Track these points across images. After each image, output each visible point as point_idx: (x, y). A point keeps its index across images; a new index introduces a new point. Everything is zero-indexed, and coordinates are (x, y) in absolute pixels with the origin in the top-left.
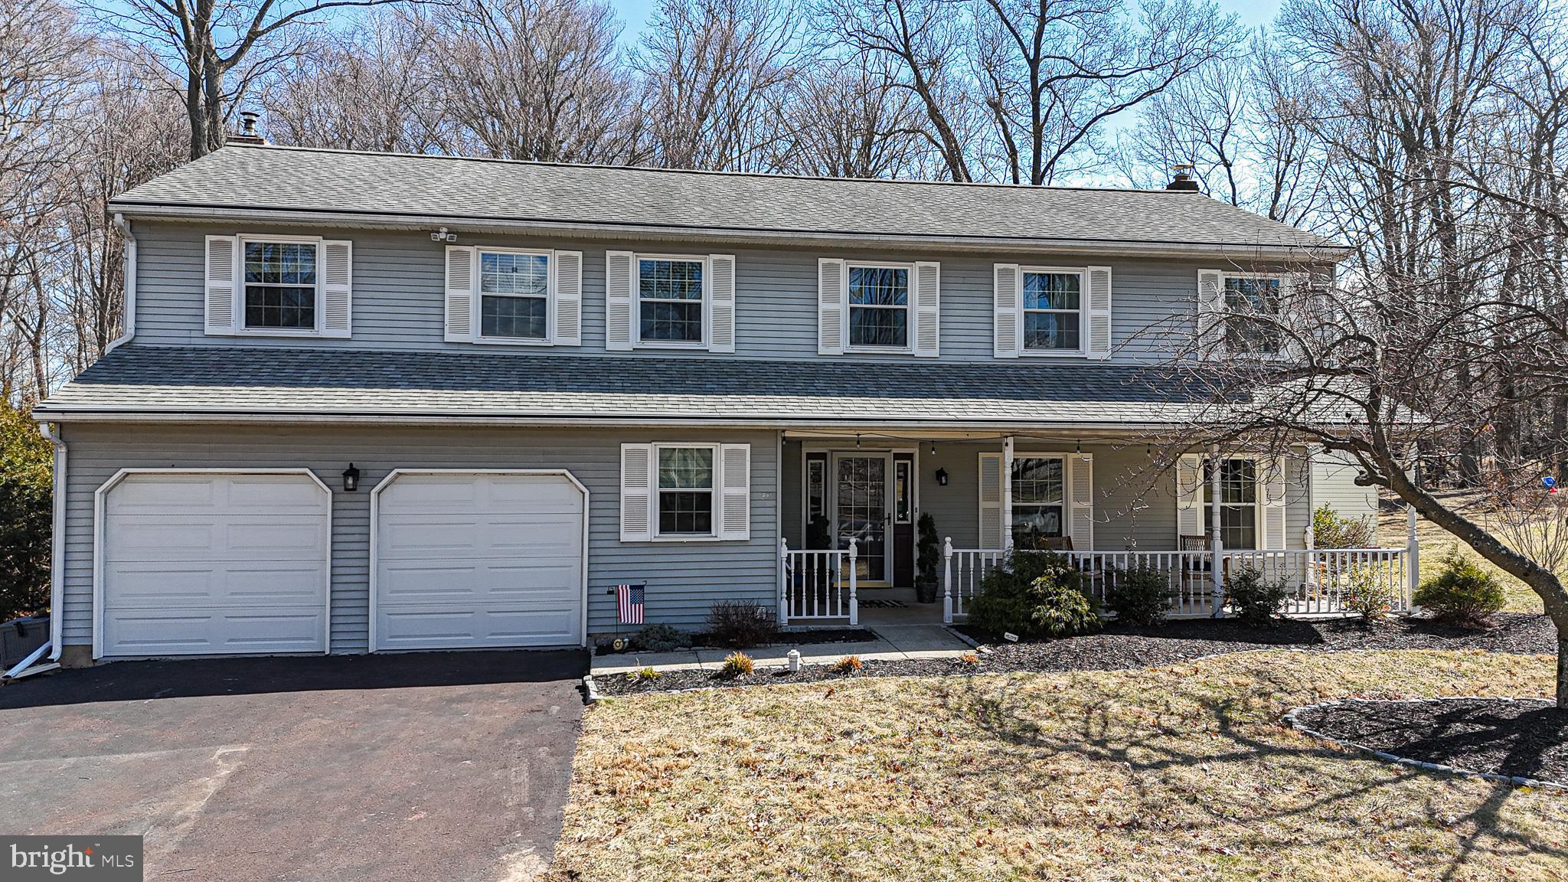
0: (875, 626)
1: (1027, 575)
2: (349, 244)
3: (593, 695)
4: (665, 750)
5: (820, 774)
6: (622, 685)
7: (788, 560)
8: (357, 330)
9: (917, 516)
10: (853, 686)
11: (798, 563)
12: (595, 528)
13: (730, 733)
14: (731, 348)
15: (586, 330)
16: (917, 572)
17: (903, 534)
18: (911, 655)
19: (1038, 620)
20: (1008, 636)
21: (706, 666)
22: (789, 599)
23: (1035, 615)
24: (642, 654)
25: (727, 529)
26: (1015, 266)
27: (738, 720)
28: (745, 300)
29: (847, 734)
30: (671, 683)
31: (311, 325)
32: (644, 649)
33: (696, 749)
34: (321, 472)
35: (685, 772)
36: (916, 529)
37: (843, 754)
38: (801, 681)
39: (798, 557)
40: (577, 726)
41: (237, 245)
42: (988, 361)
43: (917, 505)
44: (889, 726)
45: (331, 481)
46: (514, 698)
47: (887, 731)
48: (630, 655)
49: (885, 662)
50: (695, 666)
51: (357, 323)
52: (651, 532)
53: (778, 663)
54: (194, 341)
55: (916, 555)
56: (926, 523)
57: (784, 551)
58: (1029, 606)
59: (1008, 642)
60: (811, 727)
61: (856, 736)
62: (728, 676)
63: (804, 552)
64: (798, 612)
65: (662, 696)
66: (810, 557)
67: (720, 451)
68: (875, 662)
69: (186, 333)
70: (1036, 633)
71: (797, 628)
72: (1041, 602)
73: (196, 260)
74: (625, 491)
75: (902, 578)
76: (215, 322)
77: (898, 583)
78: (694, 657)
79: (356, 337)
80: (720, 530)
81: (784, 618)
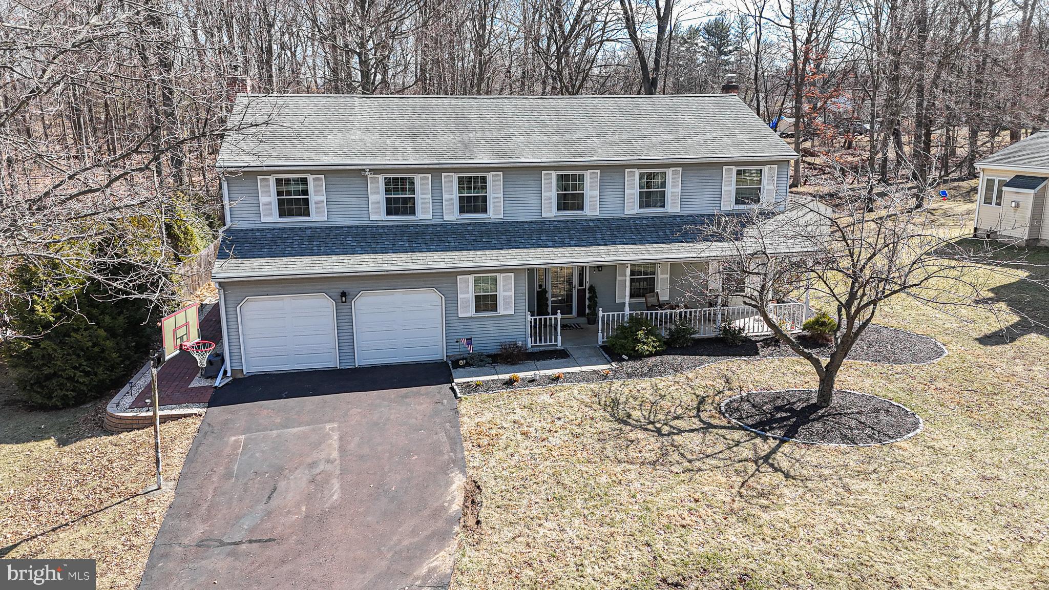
0: (569, 347)
1: (634, 329)
2: (323, 176)
3: (459, 395)
4: (493, 426)
5: (550, 439)
6: (470, 388)
7: (531, 322)
8: (330, 216)
9: (587, 285)
10: (561, 390)
11: (535, 323)
12: (447, 312)
13: (516, 418)
14: (501, 216)
15: (434, 211)
16: (587, 311)
17: (581, 293)
18: (584, 368)
19: (638, 350)
20: (624, 356)
21: (501, 377)
22: (531, 337)
23: (637, 348)
24: (473, 369)
25: (504, 310)
26: (635, 170)
27: (518, 411)
28: (507, 193)
29: (559, 419)
30: (488, 386)
31: (308, 215)
32: (472, 365)
33: (505, 426)
34: (330, 294)
35: (502, 437)
36: (587, 291)
37: (559, 430)
38: (539, 385)
39: (535, 320)
40: (456, 411)
41: (272, 179)
42: (622, 216)
43: (588, 280)
44: (574, 414)
45: (334, 298)
46: (427, 394)
47: (573, 417)
48: (467, 369)
49: (573, 373)
50: (495, 377)
51: (330, 213)
52: (471, 312)
53: (529, 374)
54: (257, 225)
55: (587, 303)
56: (592, 289)
57: (529, 318)
58: (634, 343)
59: (624, 360)
60: (546, 415)
61: (562, 420)
62: (510, 383)
63: (538, 318)
64: (535, 342)
65: (485, 396)
66: (540, 319)
67: (500, 277)
68: (569, 373)
69: (253, 222)
70: (637, 356)
71: (536, 350)
72: (640, 342)
73: (254, 188)
74: (460, 296)
75: (581, 313)
76: (267, 216)
77: (579, 315)
78: (493, 370)
79: (330, 220)
80: (502, 311)
81: (529, 345)
